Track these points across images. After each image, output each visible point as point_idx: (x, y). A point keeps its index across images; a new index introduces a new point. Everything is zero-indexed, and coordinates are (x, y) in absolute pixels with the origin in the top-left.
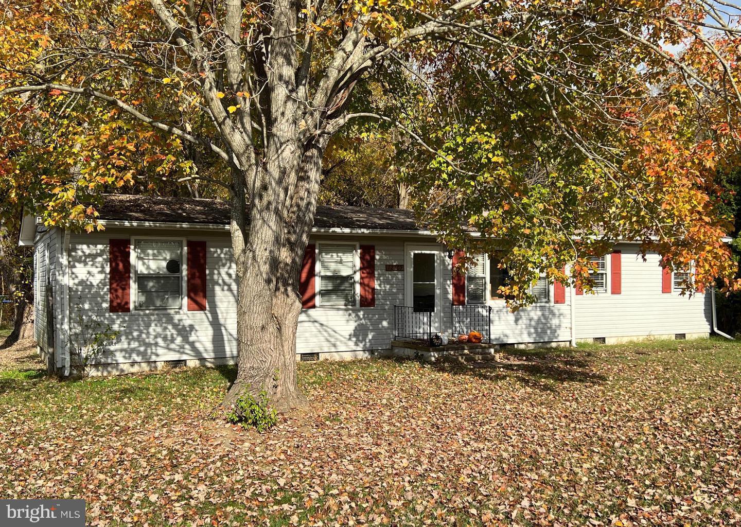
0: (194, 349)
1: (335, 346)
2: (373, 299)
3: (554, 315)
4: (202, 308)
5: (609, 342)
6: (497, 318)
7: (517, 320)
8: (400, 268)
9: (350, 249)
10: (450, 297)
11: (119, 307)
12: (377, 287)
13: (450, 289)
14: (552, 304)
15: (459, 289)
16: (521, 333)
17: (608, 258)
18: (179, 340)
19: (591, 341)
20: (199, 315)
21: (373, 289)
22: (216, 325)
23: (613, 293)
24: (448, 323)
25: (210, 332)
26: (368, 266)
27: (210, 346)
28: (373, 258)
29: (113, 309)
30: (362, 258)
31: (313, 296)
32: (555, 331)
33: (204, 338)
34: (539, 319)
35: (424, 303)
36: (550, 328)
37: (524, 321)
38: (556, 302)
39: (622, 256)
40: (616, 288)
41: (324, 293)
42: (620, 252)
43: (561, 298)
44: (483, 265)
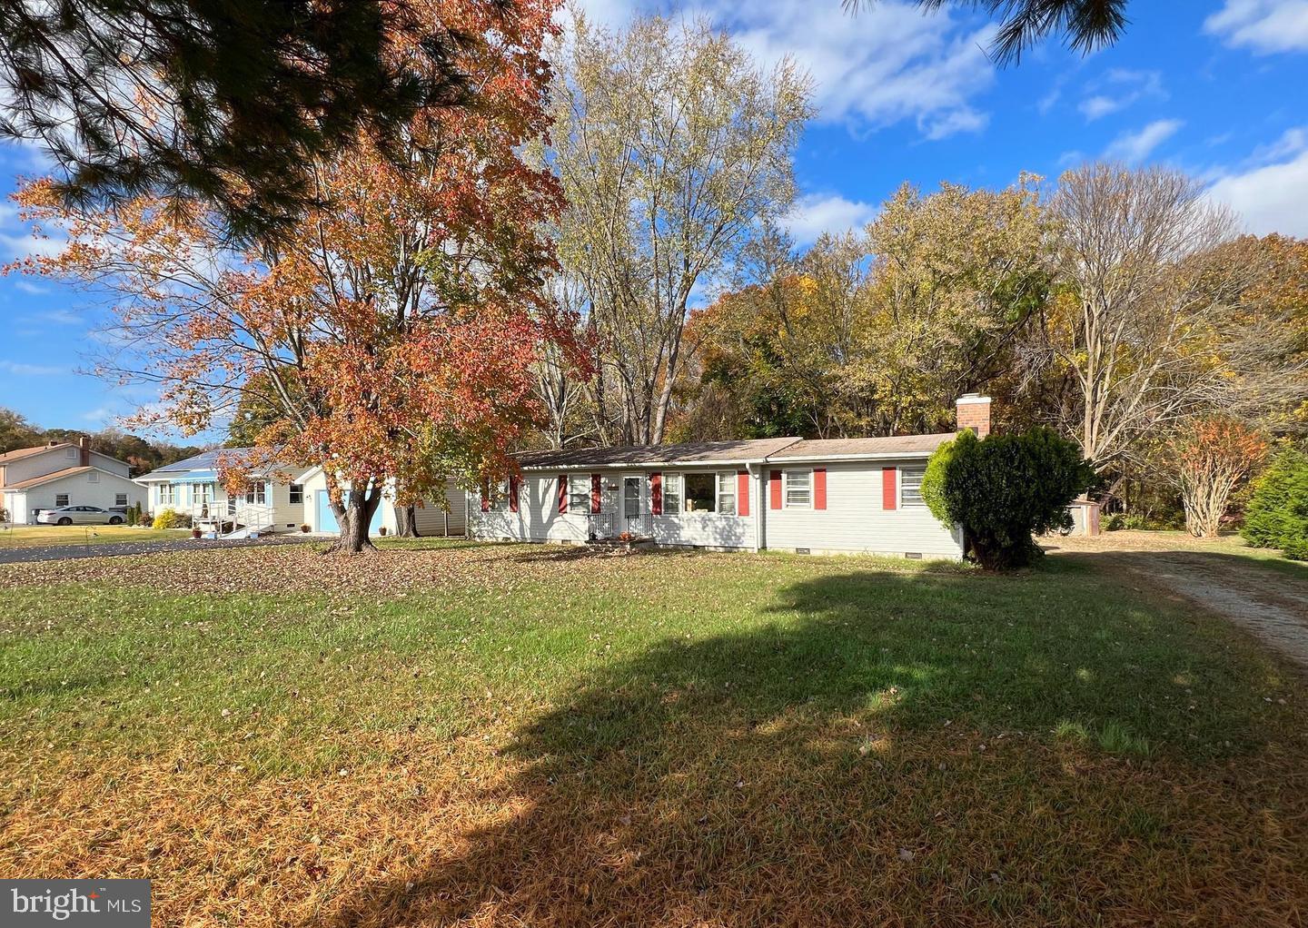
0: (512, 532)
1: (577, 537)
2: (599, 509)
3: (738, 525)
4: (515, 511)
5: (813, 553)
6: (686, 526)
7: (704, 528)
8: (616, 488)
9: (584, 477)
10: (651, 508)
11: (485, 510)
12: (602, 501)
13: (651, 504)
14: (736, 516)
15: (657, 503)
16: (707, 539)
17: (812, 475)
18: (506, 527)
19: (792, 551)
20: (514, 515)
21: (599, 503)
22: (521, 520)
23: (817, 507)
24: (648, 527)
25: (519, 524)
26: (597, 488)
27: (519, 533)
28: (599, 483)
29: (482, 510)
30: (593, 483)
31: (566, 505)
32: (739, 538)
33: (516, 526)
34: (724, 528)
35: (633, 512)
36: (735, 535)
37: (710, 529)
38: (740, 514)
39: (828, 474)
40: (821, 503)
41: (572, 504)
42: (825, 470)
43: (745, 511)
44: (677, 486)
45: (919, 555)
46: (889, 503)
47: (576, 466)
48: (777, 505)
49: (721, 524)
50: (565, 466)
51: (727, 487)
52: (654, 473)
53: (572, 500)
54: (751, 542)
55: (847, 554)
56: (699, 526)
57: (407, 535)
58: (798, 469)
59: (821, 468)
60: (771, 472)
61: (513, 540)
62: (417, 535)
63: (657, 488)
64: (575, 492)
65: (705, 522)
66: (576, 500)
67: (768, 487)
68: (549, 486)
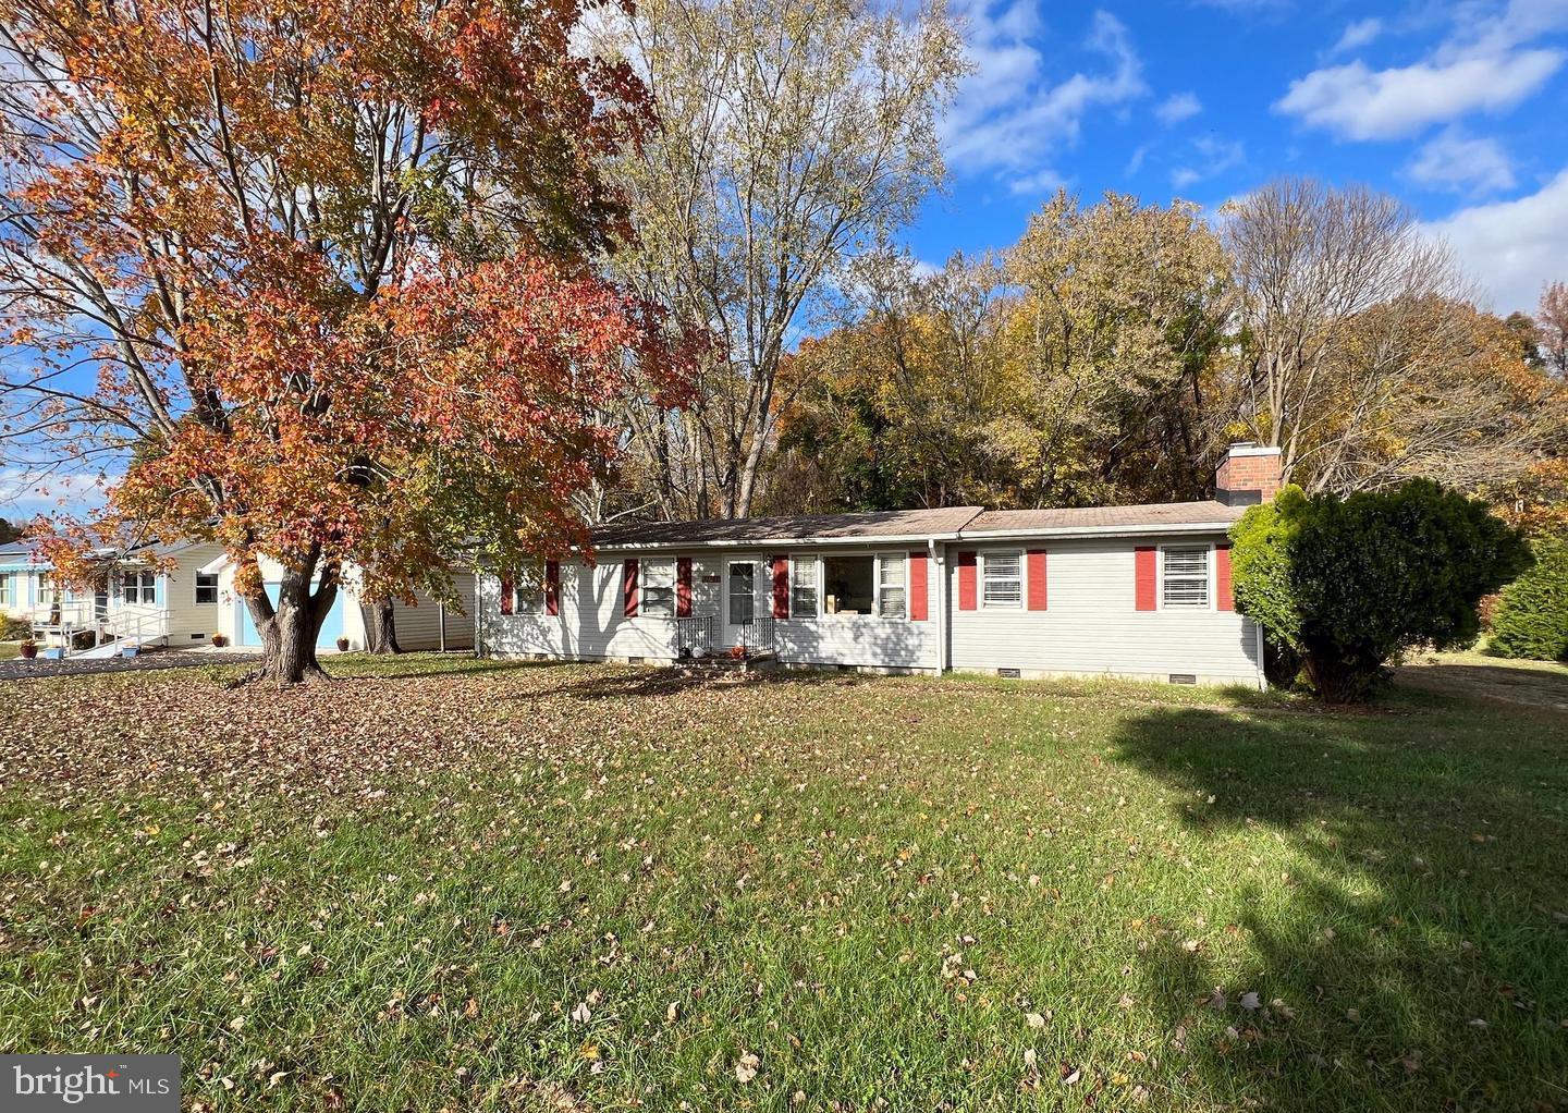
0: (550, 646)
1: (654, 652)
2: (689, 610)
3: (911, 634)
4: (554, 614)
5: (1024, 676)
6: (829, 635)
7: (856, 638)
8: (717, 579)
9: (669, 562)
10: (771, 609)
11: (507, 612)
12: (694, 598)
13: (772, 602)
14: (907, 620)
15: (781, 601)
16: (863, 654)
17: (1024, 559)
18: (541, 638)
19: (993, 673)
20: (554, 619)
21: (690, 600)
22: (564, 628)
23: (1031, 608)
24: (768, 636)
25: (561, 633)
26: (685, 578)
27: (561, 646)
28: (689, 570)
29: (503, 613)
30: (679, 570)
31: (637, 605)
32: (913, 653)
33: (556, 637)
34: (888, 638)
35: (743, 615)
36: (906, 649)
37: (866, 639)
38: (914, 618)
39: (1049, 557)
40: (1038, 601)
41: (645, 603)
42: (1044, 552)
43: (920, 612)
44: (813, 575)
45: (1191, 678)
46: (1145, 601)
47: (656, 545)
48: (968, 603)
49: (883, 632)
50: (638, 546)
51: (893, 576)
52: (777, 555)
53: (645, 596)
54: (930, 658)
55: (1079, 676)
56: (849, 635)
57: (382, 650)
58: (1004, 550)
59: (1039, 547)
60: (961, 554)
61: (551, 657)
62: (397, 650)
63: (781, 579)
64: (651, 584)
65: (856, 628)
66: (651, 596)
67: (955, 577)
68: (610, 575)
